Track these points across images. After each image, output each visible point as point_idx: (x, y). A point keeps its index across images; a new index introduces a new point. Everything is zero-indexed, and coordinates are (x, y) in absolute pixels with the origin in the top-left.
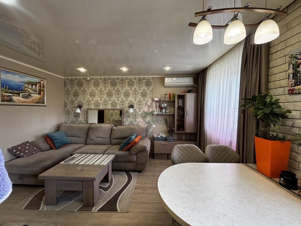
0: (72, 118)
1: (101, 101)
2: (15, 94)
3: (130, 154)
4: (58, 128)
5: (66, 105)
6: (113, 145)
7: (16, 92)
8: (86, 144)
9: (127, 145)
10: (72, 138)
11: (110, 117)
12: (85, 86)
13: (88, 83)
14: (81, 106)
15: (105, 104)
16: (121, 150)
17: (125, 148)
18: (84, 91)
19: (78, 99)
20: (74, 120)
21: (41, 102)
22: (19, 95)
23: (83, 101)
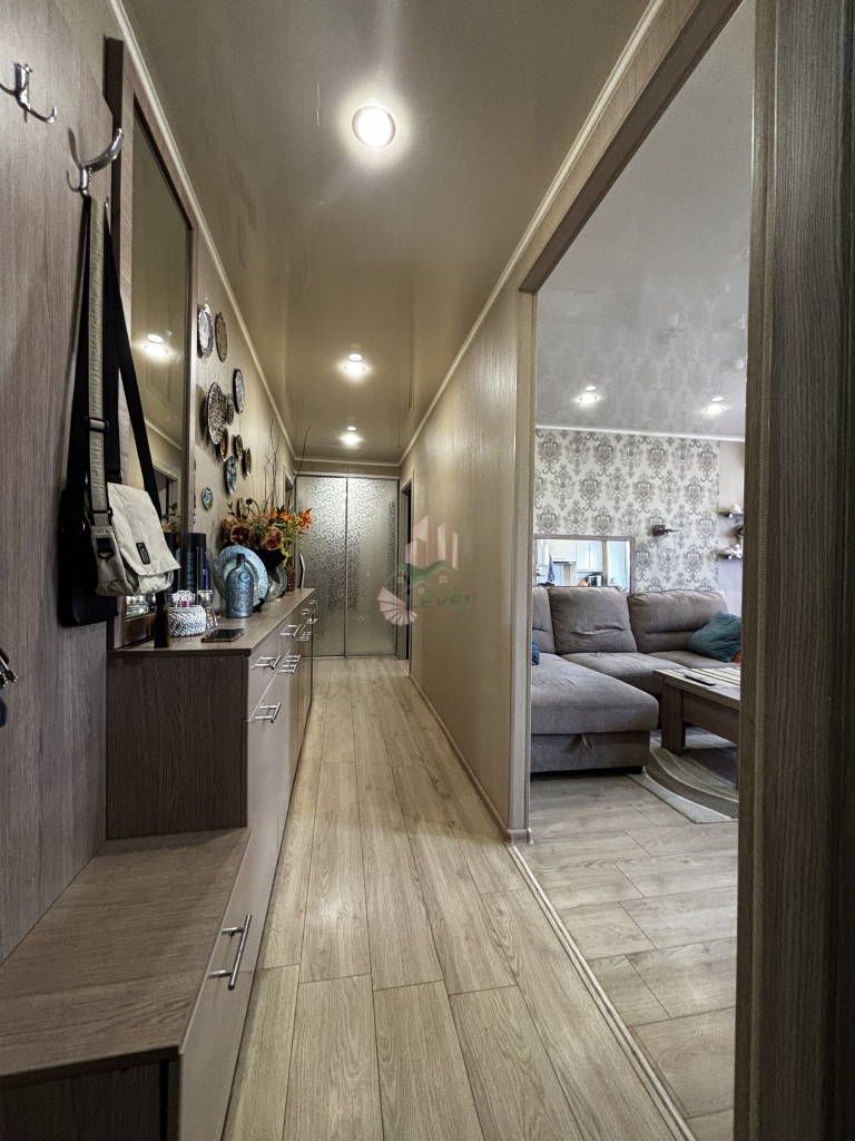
1: (562, 510)
15: (576, 521)
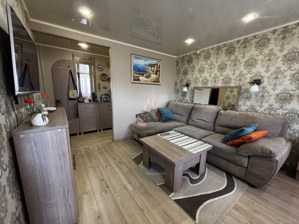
0: (180, 97)
2: (141, 74)
3: (236, 152)
4: (168, 105)
5: (176, 85)
6: (216, 133)
7: (142, 73)
8: (188, 124)
9: (235, 139)
10: (176, 115)
11: (226, 100)
12: (194, 62)
13: (198, 58)
14: (188, 84)
16: (224, 142)
17: (231, 142)
18: (193, 68)
19: (187, 77)
20: (182, 98)
21: (157, 81)
22: (143, 75)
23: (191, 80)
